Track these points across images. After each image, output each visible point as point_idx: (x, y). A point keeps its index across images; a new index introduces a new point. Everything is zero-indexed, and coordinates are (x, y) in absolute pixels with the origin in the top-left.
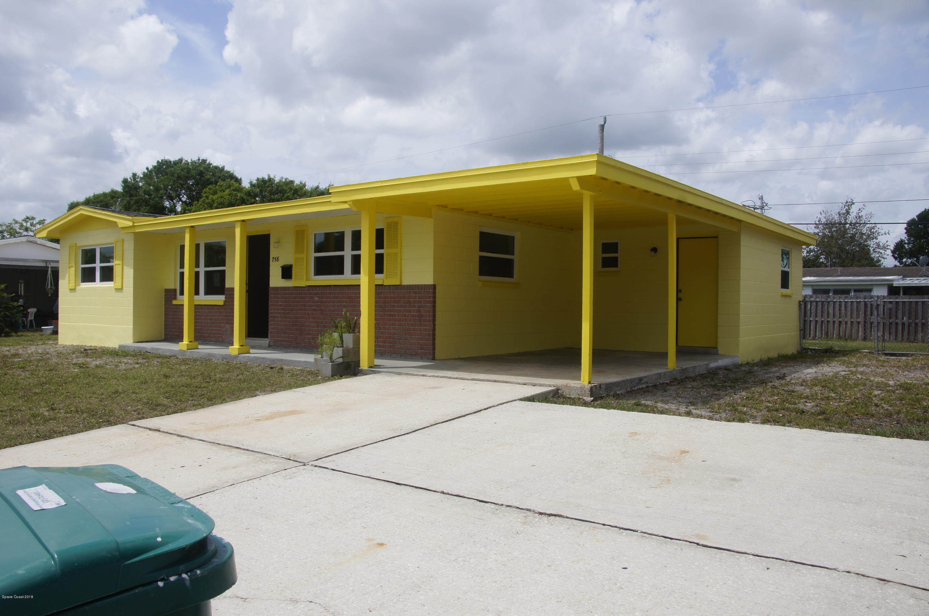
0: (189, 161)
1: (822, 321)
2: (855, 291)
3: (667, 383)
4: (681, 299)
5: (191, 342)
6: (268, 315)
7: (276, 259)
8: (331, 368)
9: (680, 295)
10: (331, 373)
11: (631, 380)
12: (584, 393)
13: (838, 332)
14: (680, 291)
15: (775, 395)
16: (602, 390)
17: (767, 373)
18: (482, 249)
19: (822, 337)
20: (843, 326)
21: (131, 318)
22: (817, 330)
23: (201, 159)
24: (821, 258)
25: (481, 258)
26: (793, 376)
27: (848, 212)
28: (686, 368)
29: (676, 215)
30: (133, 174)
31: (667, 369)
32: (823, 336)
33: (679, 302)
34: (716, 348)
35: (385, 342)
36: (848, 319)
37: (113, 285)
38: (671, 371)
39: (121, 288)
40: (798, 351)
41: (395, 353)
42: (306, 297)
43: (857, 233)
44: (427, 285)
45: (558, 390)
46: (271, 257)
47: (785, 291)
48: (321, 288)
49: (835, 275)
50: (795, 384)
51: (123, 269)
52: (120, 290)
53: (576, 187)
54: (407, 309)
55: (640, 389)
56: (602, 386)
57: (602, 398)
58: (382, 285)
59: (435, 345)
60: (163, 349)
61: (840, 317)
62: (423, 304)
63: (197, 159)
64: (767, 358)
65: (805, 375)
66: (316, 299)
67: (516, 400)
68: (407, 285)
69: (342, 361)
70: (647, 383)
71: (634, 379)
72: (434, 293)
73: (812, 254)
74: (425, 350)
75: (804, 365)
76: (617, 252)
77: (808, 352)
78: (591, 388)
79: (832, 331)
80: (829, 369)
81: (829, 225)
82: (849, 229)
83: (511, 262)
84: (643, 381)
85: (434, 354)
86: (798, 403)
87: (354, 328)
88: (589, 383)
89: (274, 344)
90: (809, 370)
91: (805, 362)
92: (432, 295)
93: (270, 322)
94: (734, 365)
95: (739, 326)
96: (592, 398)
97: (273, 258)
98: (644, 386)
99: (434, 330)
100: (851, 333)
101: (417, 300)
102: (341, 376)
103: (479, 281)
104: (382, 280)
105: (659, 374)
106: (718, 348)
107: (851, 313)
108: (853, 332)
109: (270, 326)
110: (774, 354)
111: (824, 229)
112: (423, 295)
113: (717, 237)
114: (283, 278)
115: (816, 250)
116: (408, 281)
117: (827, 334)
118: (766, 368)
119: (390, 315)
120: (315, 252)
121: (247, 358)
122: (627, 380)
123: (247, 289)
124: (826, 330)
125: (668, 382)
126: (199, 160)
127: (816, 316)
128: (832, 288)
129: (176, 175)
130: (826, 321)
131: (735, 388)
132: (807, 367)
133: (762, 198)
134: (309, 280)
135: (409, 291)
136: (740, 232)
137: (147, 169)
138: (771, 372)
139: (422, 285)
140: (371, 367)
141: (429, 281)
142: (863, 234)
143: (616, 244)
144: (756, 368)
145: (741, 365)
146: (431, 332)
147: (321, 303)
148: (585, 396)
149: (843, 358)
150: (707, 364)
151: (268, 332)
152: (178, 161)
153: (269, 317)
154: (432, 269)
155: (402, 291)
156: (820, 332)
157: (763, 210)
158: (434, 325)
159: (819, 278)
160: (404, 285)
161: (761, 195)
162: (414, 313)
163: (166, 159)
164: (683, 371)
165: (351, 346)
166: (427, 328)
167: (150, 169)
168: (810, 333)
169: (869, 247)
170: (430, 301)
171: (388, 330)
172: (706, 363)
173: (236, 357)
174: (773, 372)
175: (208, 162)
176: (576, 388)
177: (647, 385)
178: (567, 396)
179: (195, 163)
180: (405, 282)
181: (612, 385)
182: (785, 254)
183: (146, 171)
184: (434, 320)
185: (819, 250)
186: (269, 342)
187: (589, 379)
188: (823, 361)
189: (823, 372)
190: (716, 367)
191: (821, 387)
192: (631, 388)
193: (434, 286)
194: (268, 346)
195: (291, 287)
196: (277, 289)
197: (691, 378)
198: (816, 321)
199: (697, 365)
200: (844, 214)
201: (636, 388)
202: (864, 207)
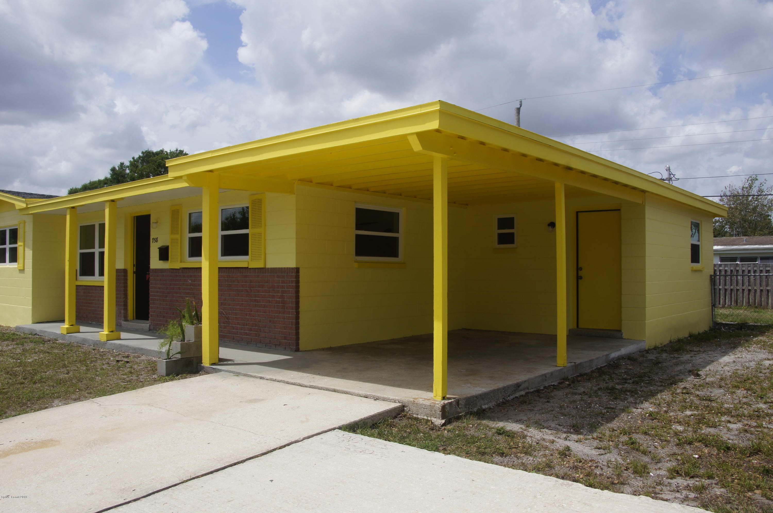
0: (169, 152)
1: (731, 290)
2: (762, 259)
3: (554, 385)
4: (581, 278)
5: (72, 325)
6: (148, 297)
7: (155, 240)
8: (165, 365)
9: (581, 273)
10: (165, 372)
11: (504, 388)
12: (434, 413)
13: (747, 300)
14: (581, 269)
15: (687, 408)
16: (460, 406)
17: (677, 364)
18: (358, 227)
19: (731, 304)
20: (752, 294)
21: (30, 298)
22: (727, 297)
23: (179, 150)
24: (726, 228)
25: (357, 236)
26: (707, 368)
27: (751, 187)
28: (580, 364)
29: (565, 184)
30: (121, 163)
31: (556, 366)
32: (733, 304)
33: (580, 281)
34: (620, 331)
35: (251, 330)
36: (757, 288)
37: (16, 266)
38: (561, 369)
39: (22, 269)
40: (710, 327)
41: (261, 342)
42: (180, 279)
43: (758, 205)
44: (290, 268)
45: (404, 406)
46: (152, 237)
47: (695, 265)
48: (193, 270)
49: (741, 244)
50: (711, 385)
51: (24, 251)
52: (22, 271)
53: (417, 146)
54: (271, 294)
55: (516, 397)
56: (460, 402)
57: (458, 418)
58: (248, 268)
59: (299, 335)
60: (49, 332)
61: (749, 286)
62: (286, 289)
63: (175, 149)
64: (676, 339)
65: (722, 368)
66: (189, 282)
67: (334, 429)
68: (271, 268)
69: (180, 357)
70: (528, 388)
71: (508, 387)
72: (297, 277)
73: (717, 224)
74: (288, 340)
75: (720, 350)
76: (513, 228)
77: (721, 328)
78: (444, 407)
79: (741, 299)
80: (749, 356)
81: (734, 196)
82: (751, 201)
83: (396, 240)
84: (521, 388)
85: (298, 344)
86: (718, 425)
87: (199, 318)
88: (444, 398)
89: (154, 328)
90: (726, 359)
91: (720, 346)
92: (295, 279)
93: (150, 305)
94: (640, 352)
95: (645, 308)
96: (443, 421)
97: (153, 239)
98: (523, 393)
99: (297, 318)
100: (761, 301)
101: (281, 284)
102: (178, 375)
103: (355, 262)
104: (247, 262)
105: (545, 375)
106: (622, 331)
107: (760, 281)
108: (763, 299)
109: (150, 309)
110: (684, 334)
111: (729, 201)
112: (286, 279)
113: (619, 210)
114: (160, 259)
115: (721, 220)
116: (272, 264)
117: (736, 302)
118: (676, 355)
119: (255, 301)
120: (190, 233)
121: (113, 345)
122: (498, 389)
123: (135, 270)
124: (736, 297)
125: (556, 384)
126: (177, 150)
127: (725, 285)
128: (739, 256)
129: (157, 164)
130: (735, 289)
131: (637, 393)
132: (723, 352)
133: (669, 170)
134: (184, 262)
135: (272, 274)
136: (644, 204)
137: (133, 158)
138: (682, 363)
139: (285, 268)
140: (214, 364)
141: (293, 265)
142: (763, 205)
143: (512, 219)
144: (664, 355)
145: (648, 351)
146: (294, 321)
147: (193, 286)
148: (435, 418)
149: (760, 338)
150: (607, 355)
151: (149, 316)
152: (159, 151)
153: (150, 299)
154: (294, 250)
155: (267, 274)
156: (730, 299)
157: (671, 181)
158: (298, 313)
159: (725, 246)
160: (268, 268)
161: (668, 166)
162: (278, 299)
163: (149, 150)
164: (576, 366)
165: (193, 340)
166: (290, 315)
167: (135, 159)
168: (719, 301)
169: (770, 217)
170: (293, 285)
171: (254, 317)
172: (606, 353)
173: (104, 344)
174: (684, 363)
175: (184, 153)
176: (425, 405)
177: (527, 391)
178: (414, 415)
179: (174, 153)
180: (270, 265)
181: (475, 398)
182: (696, 226)
183: (132, 160)
184: (297, 307)
185: (723, 221)
186: (150, 326)
187: (442, 393)
188: (740, 343)
189: (743, 360)
190: (618, 356)
191: (745, 389)
192: (504, 398)
193: (297, 270)
194: (148, 329)
195: (168, 269)
196: (156, 270)
197: (586, 374)
198: (726, 290)
199: (594, 358)
200: (747, 188)
201: (511, 397)
202: (765, 182)
